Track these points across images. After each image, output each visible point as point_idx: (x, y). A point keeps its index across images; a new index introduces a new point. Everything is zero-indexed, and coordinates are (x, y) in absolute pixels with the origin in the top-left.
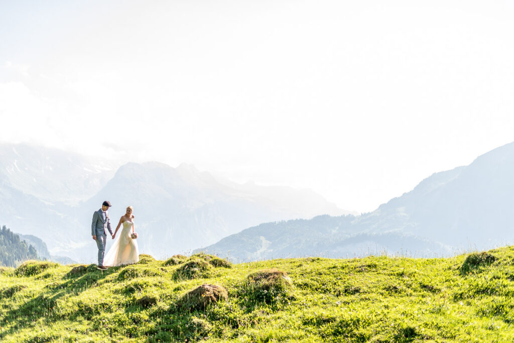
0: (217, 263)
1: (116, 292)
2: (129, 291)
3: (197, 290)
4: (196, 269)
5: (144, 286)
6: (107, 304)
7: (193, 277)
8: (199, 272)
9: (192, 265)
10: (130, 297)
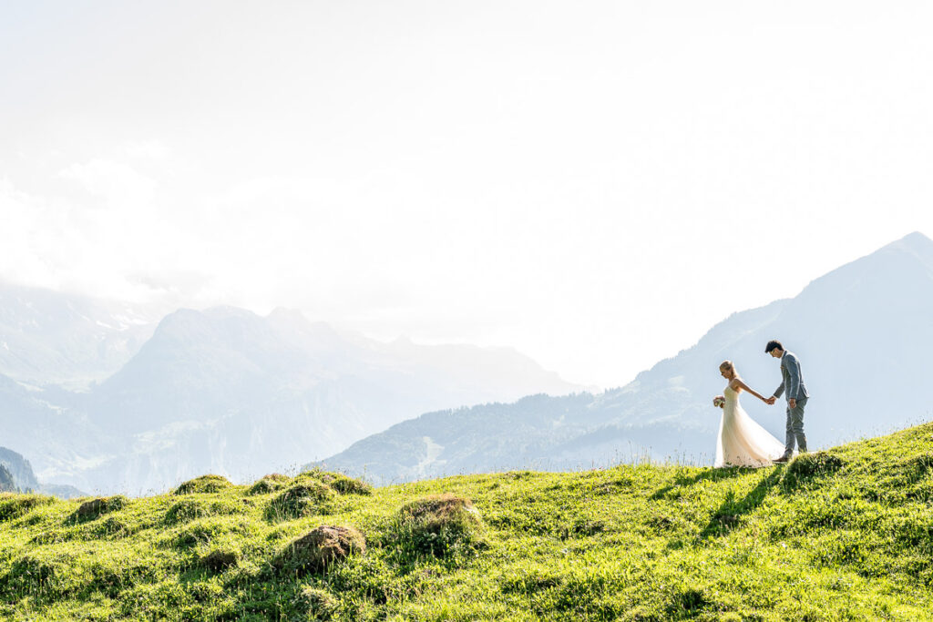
0: (342, 487)
1: (162, 545)
2: (186, 543)
3: (309, 536)
4: (307, 499)
5: (213, 533)
6: (147, 569)
7: (303, 514)
8: (312, 504)
9: (298, 492)
10: (188, 554)
